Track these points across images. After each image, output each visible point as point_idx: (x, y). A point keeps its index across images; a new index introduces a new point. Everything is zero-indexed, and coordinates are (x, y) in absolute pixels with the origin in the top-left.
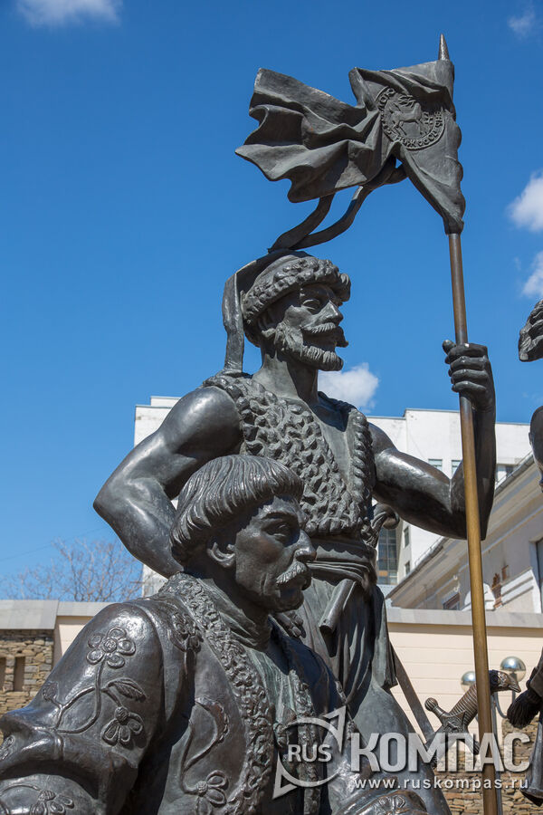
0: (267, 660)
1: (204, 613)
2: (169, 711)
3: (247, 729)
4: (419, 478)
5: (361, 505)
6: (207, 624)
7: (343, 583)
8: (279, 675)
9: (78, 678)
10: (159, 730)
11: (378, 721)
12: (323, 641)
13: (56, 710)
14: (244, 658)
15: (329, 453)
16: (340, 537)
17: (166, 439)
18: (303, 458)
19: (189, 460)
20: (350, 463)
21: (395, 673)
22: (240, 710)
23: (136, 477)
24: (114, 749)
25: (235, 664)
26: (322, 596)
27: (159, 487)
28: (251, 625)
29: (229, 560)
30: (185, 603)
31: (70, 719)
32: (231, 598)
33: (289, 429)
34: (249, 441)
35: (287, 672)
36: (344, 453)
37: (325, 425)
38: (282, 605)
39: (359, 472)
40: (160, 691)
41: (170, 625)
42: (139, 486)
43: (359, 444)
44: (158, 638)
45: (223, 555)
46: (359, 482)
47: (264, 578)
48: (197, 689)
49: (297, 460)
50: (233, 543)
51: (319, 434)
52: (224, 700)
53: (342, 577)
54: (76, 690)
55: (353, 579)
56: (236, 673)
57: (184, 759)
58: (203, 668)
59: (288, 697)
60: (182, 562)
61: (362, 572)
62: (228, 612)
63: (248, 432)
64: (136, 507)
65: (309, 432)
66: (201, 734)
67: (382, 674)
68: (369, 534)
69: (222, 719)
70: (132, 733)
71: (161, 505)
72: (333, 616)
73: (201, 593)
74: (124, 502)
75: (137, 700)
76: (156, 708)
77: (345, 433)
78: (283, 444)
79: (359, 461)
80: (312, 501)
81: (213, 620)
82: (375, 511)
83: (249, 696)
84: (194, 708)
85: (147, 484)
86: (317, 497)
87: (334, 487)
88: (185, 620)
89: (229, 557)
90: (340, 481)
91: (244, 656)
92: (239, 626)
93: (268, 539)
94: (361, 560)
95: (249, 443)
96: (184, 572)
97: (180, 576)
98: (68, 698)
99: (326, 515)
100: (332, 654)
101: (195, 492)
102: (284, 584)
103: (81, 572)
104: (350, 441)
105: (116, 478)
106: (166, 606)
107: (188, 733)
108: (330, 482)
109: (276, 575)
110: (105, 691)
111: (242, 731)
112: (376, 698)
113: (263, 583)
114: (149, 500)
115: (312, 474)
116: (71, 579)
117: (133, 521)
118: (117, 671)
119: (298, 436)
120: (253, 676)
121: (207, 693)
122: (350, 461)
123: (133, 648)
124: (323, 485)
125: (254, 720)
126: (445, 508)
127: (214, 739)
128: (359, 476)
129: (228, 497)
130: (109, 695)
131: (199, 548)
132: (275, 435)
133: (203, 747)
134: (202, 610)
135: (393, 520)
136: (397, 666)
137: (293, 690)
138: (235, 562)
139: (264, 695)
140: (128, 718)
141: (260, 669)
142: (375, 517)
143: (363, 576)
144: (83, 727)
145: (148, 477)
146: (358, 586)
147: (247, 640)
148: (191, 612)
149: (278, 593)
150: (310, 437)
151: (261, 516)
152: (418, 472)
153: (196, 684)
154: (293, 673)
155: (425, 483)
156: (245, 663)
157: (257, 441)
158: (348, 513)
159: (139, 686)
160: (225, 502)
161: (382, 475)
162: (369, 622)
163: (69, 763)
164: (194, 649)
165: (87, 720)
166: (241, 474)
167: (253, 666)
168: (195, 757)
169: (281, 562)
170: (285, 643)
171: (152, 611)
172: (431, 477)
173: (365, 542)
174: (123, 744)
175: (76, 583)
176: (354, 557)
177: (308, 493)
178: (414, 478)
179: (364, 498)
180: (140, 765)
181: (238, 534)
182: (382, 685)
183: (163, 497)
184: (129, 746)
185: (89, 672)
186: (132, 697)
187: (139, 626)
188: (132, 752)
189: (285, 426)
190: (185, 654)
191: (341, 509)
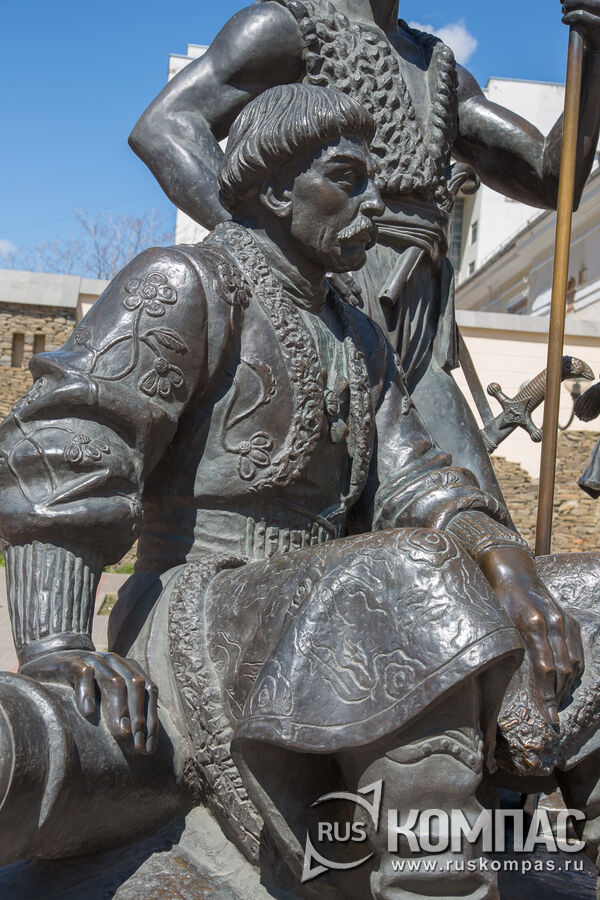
0: (321, 324)
1: (253, 266)
2: (212, 367)
3: (295, 392)
4: (508, 133)
5: (438, 161)
6: (257, 278)
7: (410, 251)
8: (333, 341)
9: (113, 324)
10: (200, 386)
11: (435, 403)
12: (382, 313)
13: (91, 355)
14: (297, 319)
15: (406, 95)
16: (411, 198)
17: (215, 65)
18: (375, 99)
19: (241, 93)
20: (429, 109)
21: (458, 355)
22: (289, 373)
23: (179, 110)
24: (152, 400)
25: (286, 324)
26: (385, 264)
27: (204, 125)
28: (305, 284)
29: (284, 210)
30: (233, 254)
31: (105, 365)
32: (285, 252)
33: (361, 63)
34: (313, 74)
35: (342, 339)
36: (424, 98)
37: (404, 61)
38: (342, 264)
39: (439, 121)
40: (203, 344)
41: (216, 275)
42: (181, 121)
43: (443, 87)
44: (202, 289)
45: (278, 202)
46: (438, 133)
47: (324, 232)
48: (243, 347)
49: (367, 101)
50: (290, 190)
51: (396, 71)
52: (273, 361)
53: (409, 243)
54: (111, 337)
55: (421, 247)
56: (287, 333)
57: (227, 418)
58: (251, 326)
59: (341, 365)
60: (230, 209)
61: (432, 239)
62: (280, 268)
63: (312, 64)
64: (177, 146)
65: (385, 68)
66: (247, 394)
67: (443, 354)
68: (444, 197)
69: (269, 380)
70: (173, 387)
71: (207, 146)
72: (396, 286)
73: (252, 245)
74: (163, 139)
75: (178, 352)
76: (198, 362)
77: (426, 73)
78: (354, 81)
79: (440, 108)
80: (382, 152)
81: (263, 275)
82: (453, 170)
83: (300, 359)
84: (240, 366)
85: (192, 121)
86: (388, 149)
87: (408, 137)
88: (232, 272)
89: (285, 205)
90: (417, 131)
91: (297, 316)
92: (292, 284)
93: (330, 186)
94: (432, 226)
95: (313, 77)
96: (234, 221)
97: (228, 225)
98: (103, 344)
99: (396, 171)
100: (391, 328)
101: (249, 126)
102: (345, 239)
103: (105, 249)
104: (433, 82)
105: (156, 110)
106: (212, 255)
107: (231, 392)
108: (405, 131)
109: (337, 230)
110: (143, 340)
111: (291, 394)
112: (435, 379)
113: (322, 238)
114: (193, 138)
115: (384, 120)
116: (94, 256)
117: (175, 163)
118: (156, 319)
119: (371, 71)
120: (305, 338)
121: (254, 352)
122: (430, 108)
123: (174, 296)
124: (396, 135)
125: (304, 384)
126: (535, 171)
127: (260, 400)
128: (438, 126)
129: (287, 133)
130: (147, 344)
131: (252, 193)
132: (344, 70)
133: (248, 407)
134: (252, 263)
135: (473, 184)
136: (461, 347)
137: (347, 358)
138: (291, 211)
139: (316, 360)
140: (168, 370)
141: (314, 332)
142: (453, 178)
143: (432, 245)
144: (119, 375)
145: (192, 111)
146: (427, 255)
147: (300, 301)
148: (239, 263)
149: (339, 249)
150: (385, 74)
151: (324, 158)
152: (508, 126)
153: (242, 341)
154: (348, 340)
155: (516, 140)
156: (297, 323)
157: (322, 75)
158: (423, 170)
159: (180, 338)
160: (284, 138)
161: (465, 128)
162: (435, 298)
163: (104, 409)
164: (242, 304)
165: (123, 368)
166: (303, 107)
167: (305, 328)
168: (239, 416)
169: (344, 215)
170: (342, 308)
171: (195, 259)
172: (524, 133)
173: (439, 206)
174: (162, 396)
175: (99, 261)
176: (425, 222)
177: (377, 143)
178: (502, 134)
179: (442, 152)
180: (179, 420)
181: (297, 179)
182: (443, 365)
183: (208, 137)
184: (168, 399)
185: (126, 318)
186: (172, 349)
187: (181, 274)
188: (171, 406)
189: (357, 59)
190: (232, 308)
191: (414, 165)
